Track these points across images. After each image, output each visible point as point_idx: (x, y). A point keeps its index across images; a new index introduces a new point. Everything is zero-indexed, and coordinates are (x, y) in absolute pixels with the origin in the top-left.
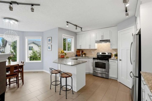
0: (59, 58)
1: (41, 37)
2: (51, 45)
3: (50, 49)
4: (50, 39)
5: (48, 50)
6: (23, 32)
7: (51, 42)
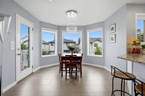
0: (129, 52)
1: (102, 28)
2: (115, 35)
3: (113, 40)
4: (113, 27)
5: (111, 42)
6: (85, 26)
7: (114, 31)
